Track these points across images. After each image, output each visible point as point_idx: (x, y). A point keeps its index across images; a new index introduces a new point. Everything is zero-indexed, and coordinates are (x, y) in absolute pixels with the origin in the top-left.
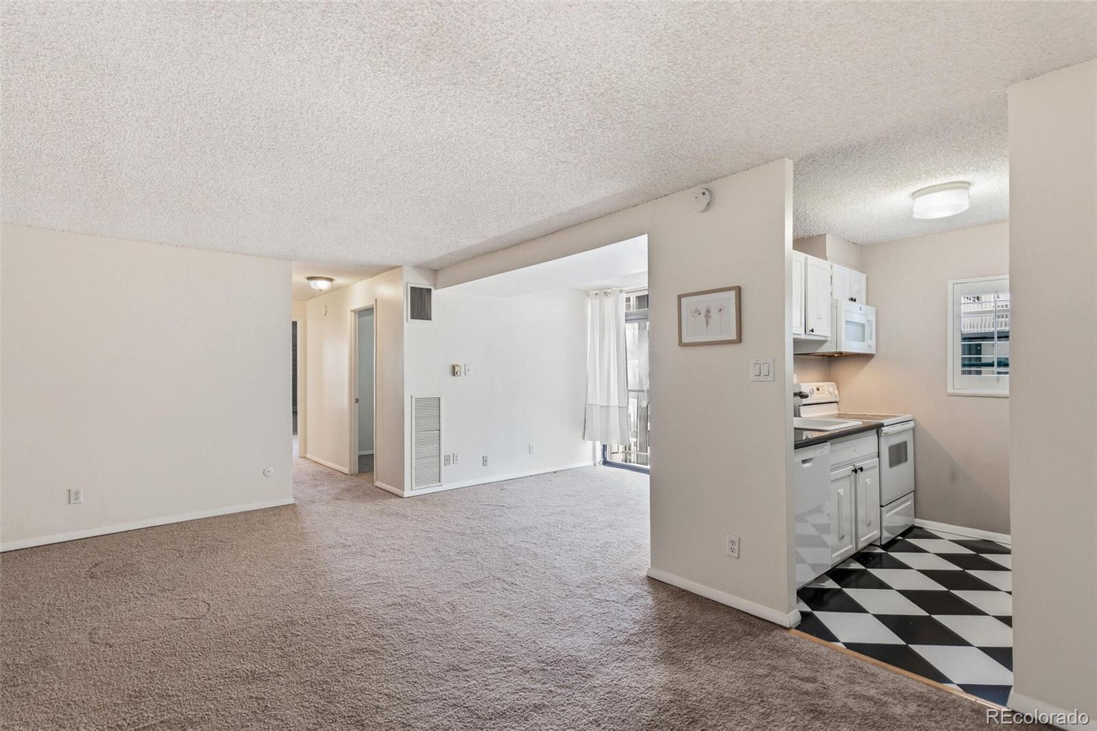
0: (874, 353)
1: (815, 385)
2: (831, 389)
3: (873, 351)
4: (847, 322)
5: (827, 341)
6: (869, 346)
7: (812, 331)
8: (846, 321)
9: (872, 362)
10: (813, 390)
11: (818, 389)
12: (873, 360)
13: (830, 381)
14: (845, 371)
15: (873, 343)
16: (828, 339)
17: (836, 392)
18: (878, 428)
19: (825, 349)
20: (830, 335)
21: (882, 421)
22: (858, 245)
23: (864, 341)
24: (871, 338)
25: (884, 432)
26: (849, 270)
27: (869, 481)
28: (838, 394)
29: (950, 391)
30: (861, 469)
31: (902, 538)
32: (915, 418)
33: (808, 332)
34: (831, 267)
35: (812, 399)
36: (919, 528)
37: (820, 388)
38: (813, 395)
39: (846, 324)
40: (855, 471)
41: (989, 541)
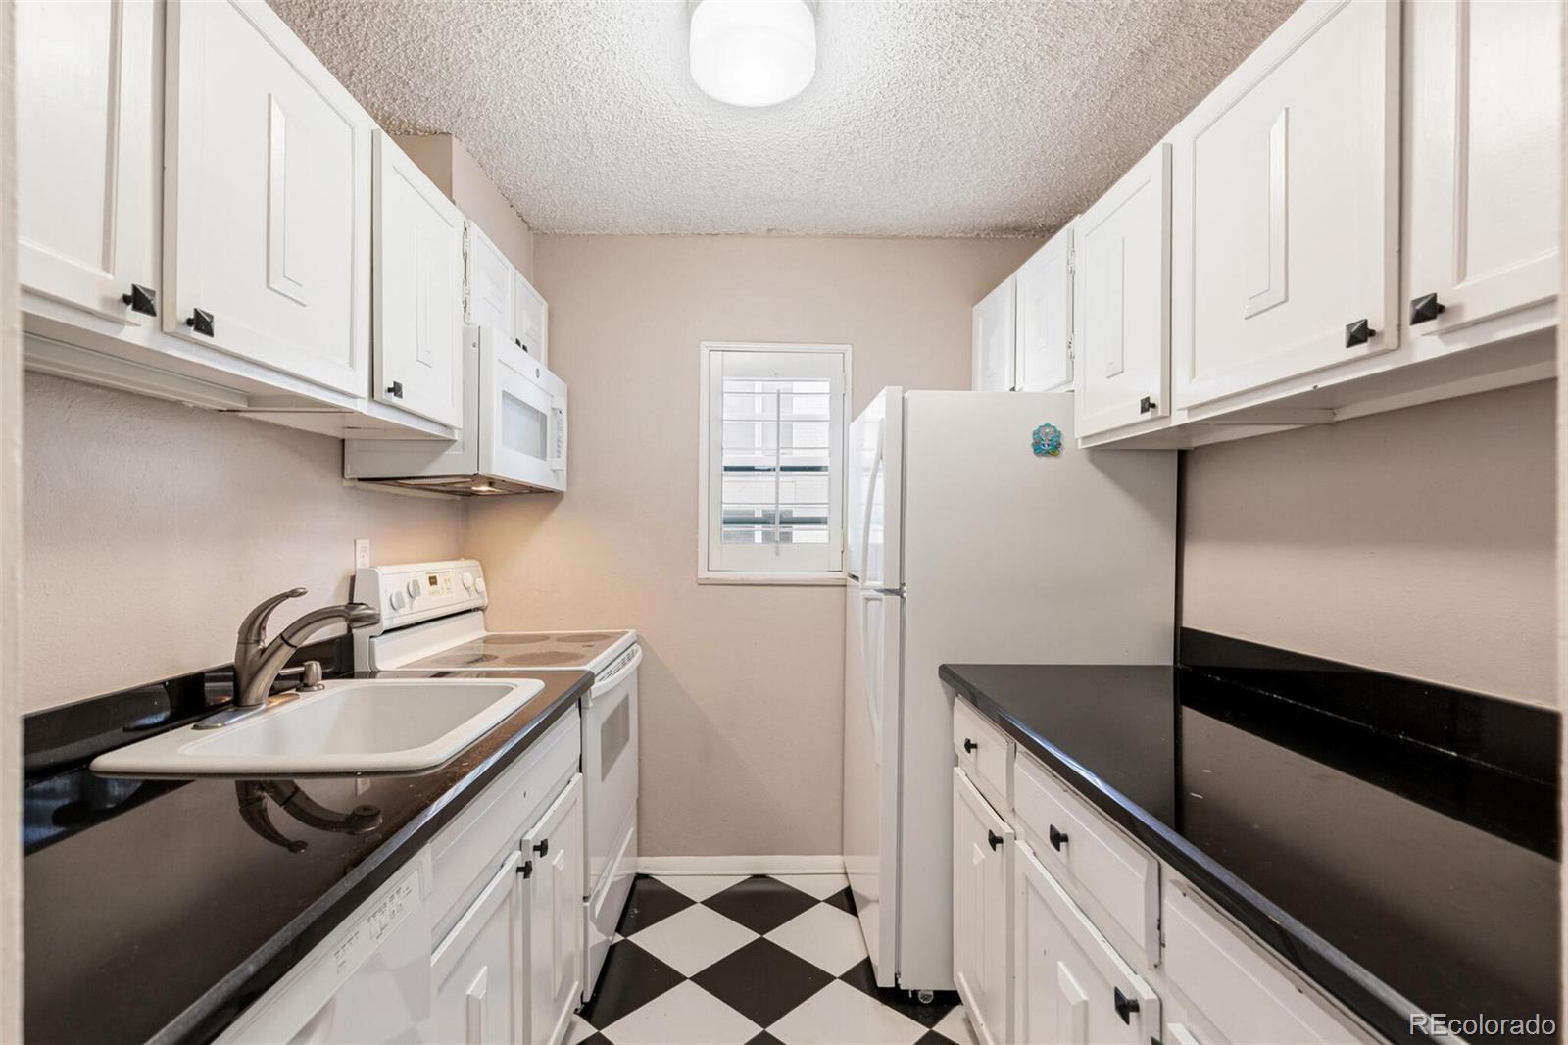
0: (564, 489)
1: (421, 571)
2: (468, 578)
3: (560, 484)
4: (506, 396)
5: (450, 442)
6: (554, 471)
7: (396, 390)
8: (504, 393)
9: (561, 510)
10: (416, 583)
11: (433, 581)
12: (561, 507)
13: (466, 558)
14: (502, 529)
15: (561, 463)
16: (457, 436)
17: (481, 584)
18: (583, 689)
19: (450, 465)
20: (458, 425)
21: (587, 667)
22: (530, 229)
23: (543, 455)
24: (559, 452)
25: (593, 696)
26: (514, 269)
27: (558, 861)
28: (487, 590)
29: (703, 574)
30: (542, 848)
31: (622, 938)
32: (638, 636)
33: (381, 394)
34: (466, 229)
35: (414, 610)
36: (646, 877)
37: (435, 578)
38: (417, 598)
39: (503, 403)
40: (526, 870)
41: (763, 876)
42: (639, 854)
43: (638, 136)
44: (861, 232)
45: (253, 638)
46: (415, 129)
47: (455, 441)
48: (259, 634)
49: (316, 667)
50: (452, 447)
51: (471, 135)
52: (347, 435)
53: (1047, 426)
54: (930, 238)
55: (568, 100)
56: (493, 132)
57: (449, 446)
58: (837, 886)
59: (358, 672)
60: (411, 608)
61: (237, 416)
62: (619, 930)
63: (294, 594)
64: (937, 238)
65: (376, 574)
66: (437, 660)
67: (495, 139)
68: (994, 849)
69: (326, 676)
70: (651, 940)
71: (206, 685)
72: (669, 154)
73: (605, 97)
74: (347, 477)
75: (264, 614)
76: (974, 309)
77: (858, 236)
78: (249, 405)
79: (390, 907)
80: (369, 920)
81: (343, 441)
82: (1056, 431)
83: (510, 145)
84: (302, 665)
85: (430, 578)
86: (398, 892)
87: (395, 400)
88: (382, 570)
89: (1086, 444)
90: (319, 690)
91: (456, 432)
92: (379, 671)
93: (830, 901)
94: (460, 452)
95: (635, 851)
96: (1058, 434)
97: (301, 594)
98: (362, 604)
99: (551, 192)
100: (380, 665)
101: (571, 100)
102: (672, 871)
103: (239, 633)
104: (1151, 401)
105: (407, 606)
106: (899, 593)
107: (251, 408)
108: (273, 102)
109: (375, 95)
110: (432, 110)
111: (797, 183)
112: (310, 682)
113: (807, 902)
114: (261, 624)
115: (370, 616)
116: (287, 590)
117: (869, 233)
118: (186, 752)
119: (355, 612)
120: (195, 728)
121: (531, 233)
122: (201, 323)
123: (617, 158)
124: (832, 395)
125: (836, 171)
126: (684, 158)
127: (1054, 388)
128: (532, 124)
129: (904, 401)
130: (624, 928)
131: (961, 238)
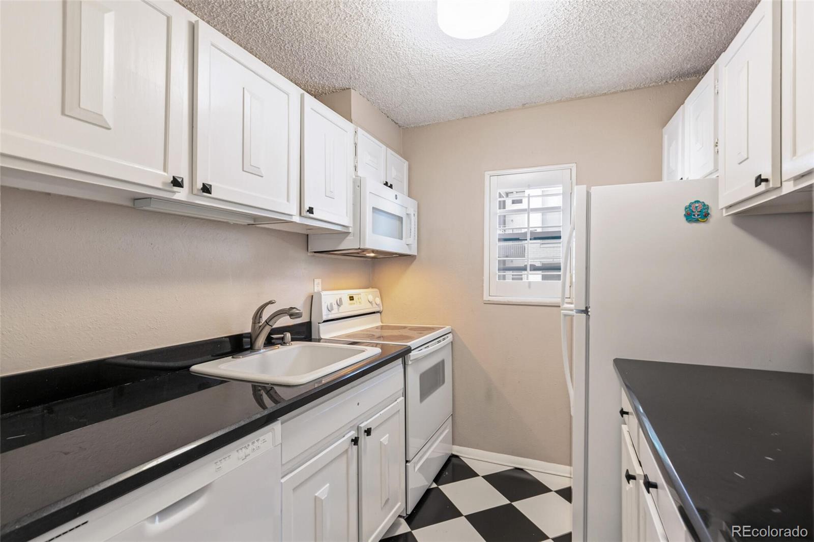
0: (416, 254)
1: (345, 294)
2: (371, 298)
3: (413, 251)
4: (375, 210)
5: (348, 233)
6: (408, 244)
7: (311, 210)
8: (374, 208)
9: (414, 265)
11: (351, 298)
12: (415, 263)
13: (372, 288)
14: (388, 273)
15: (413, 241)
16: (351, 230)
17: (378, 300)
18: (404, 353)
19: (349, 244)
20: (351, 225)
21: (409, 344)
22: (400, 127)
23: (401, 238)
24: (410, 235)
25: (411, 359)
26: (385, 147)
27: (384, 440)
28: (382, 303)
29: (486, 298)
30: (368, 432)
31: (436, 486)
32: (452, 329)
33: (305, 213)
34: (356, 132)
35: (340, 311)
36: (457, 457)
37: (353, 297)
38: (342, 306)
39: (373, 212)
40: (355, 441)
41: (522, 469)
42: (453, 444)
43: (435, 68)
44: (581, 95)
45: (257, 321)
46: (335, 89)
47: (350, 233)
48: (259, 320)
49: (288, 335)
50: (349, 235)
51: (359, 87)
52: (308, 232)
53: (697, 202)
54: (630, 90)
55: (396, 59)
56: (368, 83)
57: (348, 235)
58: (563, 484)
59: (314, 339)
60: (338, 309)
61: (256, 227)
62: (436, 480)
63: (271, 303)
64: (635, 89)
65: (321, 294)
66: (349, 336)
67: (370, 86)
68: (629, 483)
69: (293, 340)
70: (450, 490)
71: (244, 339)
72: (454, 75)
73: (412, 53)
74: (309, 251)
75: (260, 312)
76: (663, 130)
77: (580, 98)
78: (254, 222)
79: (251, 447)
80: (237, 451)
81: (308, 235)
82: (704, 205)
83: (378, 88)
84: (283, 334)
85: (350, 297)
86: (258, 441)
87: (311, 215)
88: (323, 293)
89: (727, 212)
90: (289, 345)
91: (350, 228)
92: (322, 339)
93: (558, 492)
94: (352, 238)
95: (451, 443)
96: (707, 207)
97: (273, 303)
98: (295, 308)
99: (403, 106)
100: (322, 336)
101: (397, 58)
102: (470, 456)
103: (253, 319)
104: (762, 178)
105: (337, 310)
106: (586, 311)
107: (255, 223)
108: (245, 91)
109: (315, 78)
110: (339, 79)
111: (531, 75)
112: (286, 341)
113: (544, 489)
114: (260, 315)
115: (297, 313)
116: (268, 301)
117: (586, 94)
118: (222, 368)
119: (291, 312)
120: (233, 358)
121: (401, 128)
122: (206, 189)
123: (429, 83)
124: (564, 194)
125: (553, 63)
126: (463, 75)
127: (707, 176)
128: (383, 75)
129: (588, 195)
130: (440, 481)
131: (654, 86)
